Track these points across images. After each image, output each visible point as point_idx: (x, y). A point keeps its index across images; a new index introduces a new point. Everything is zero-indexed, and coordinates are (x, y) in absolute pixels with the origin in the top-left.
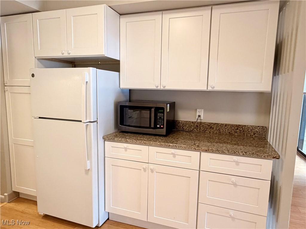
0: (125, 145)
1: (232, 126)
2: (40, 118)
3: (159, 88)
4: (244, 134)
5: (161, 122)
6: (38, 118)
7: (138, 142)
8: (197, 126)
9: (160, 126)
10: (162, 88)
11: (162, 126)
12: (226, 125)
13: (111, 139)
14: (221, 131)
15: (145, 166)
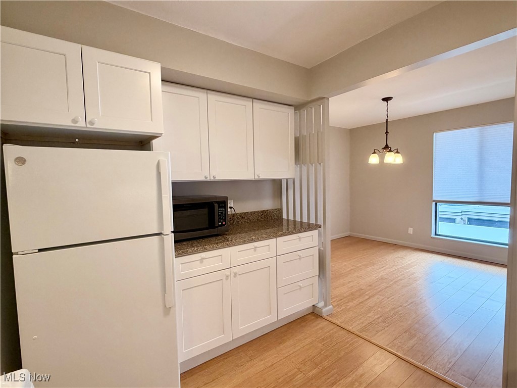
0: (203, 255)
1: (259, 212)
2: (40, 250)
3: (208, 179)
4: (267, 218)
5: (223, 218)
6: (37, 251)
7: (220, 245)
8: (230, 219)
9: (222, 223)
10: (212, 179)
11: (224, 223)
12: (254, 212)
13: (183, 252)
14: (251, 219)
15: (227, 272)
